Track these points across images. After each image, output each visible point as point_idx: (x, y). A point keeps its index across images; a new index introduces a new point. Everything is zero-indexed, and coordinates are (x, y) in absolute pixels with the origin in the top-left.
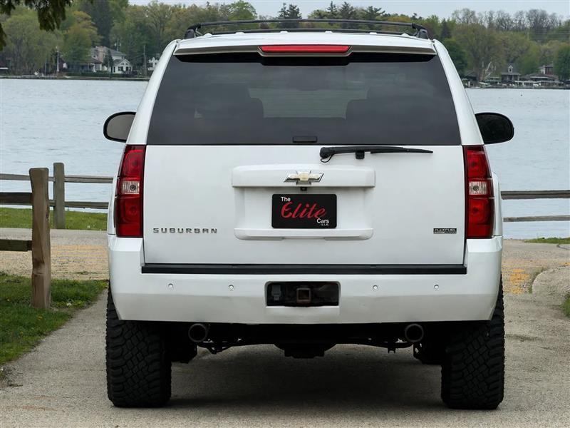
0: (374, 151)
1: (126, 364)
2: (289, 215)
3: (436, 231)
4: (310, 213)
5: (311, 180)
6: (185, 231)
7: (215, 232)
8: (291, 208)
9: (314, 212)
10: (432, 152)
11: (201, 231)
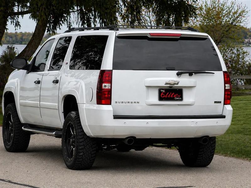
0: (195, 73)
1: (84, 148)
2: (164, 96)
3: (215, 102)
4: (172, 96)
5: (174, 84)
6: (127, 102)
7: (139, 103)
8: (165, 94)
9: (174, 95)
10: (214, 73)
11: (133, 102)
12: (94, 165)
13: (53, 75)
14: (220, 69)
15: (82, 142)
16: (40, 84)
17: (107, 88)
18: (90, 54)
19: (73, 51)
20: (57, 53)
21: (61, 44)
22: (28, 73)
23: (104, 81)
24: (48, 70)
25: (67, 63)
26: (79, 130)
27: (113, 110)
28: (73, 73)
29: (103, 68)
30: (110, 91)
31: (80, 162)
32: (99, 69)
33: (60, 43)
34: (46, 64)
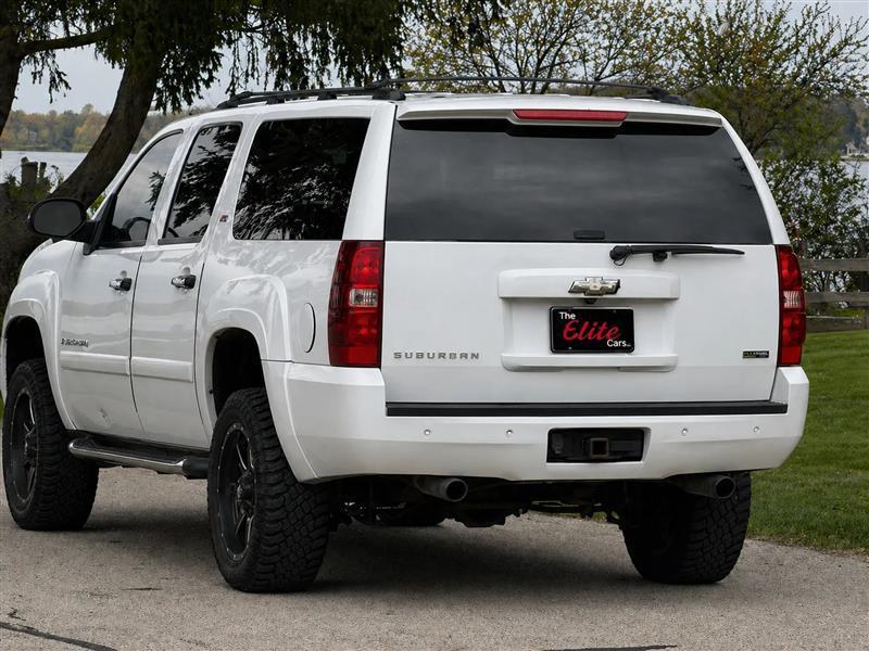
0: (677, 251)
1: (287, 517)
2: (574, 337)
3: (747, 355)
4: (600, 333)
6: (437, 356)
7: (477, 357)
8: (577, 326)
9: (605, 332)
10: (743, 253)
11: (458, 356)
12: (322, 575)
13: (176, 260)
14: (764, 237)
15: (277, 496)
16: (131, 291)
17: (364, 303)
18: (305, 184)
19: (246, 173)
20: (189, 180)
21: (204, 148)
22: (88, 251)
23: (353, 279)
24: (160, 243)
25: (224, 218)
26: (270, 456)
27: (386, 386)
28: (247, 252)
29: (351, 232)
30: (376, 316)
31: (272, 566)
32: (338, 236)
33: (200, 147)
34: (153, 221)
